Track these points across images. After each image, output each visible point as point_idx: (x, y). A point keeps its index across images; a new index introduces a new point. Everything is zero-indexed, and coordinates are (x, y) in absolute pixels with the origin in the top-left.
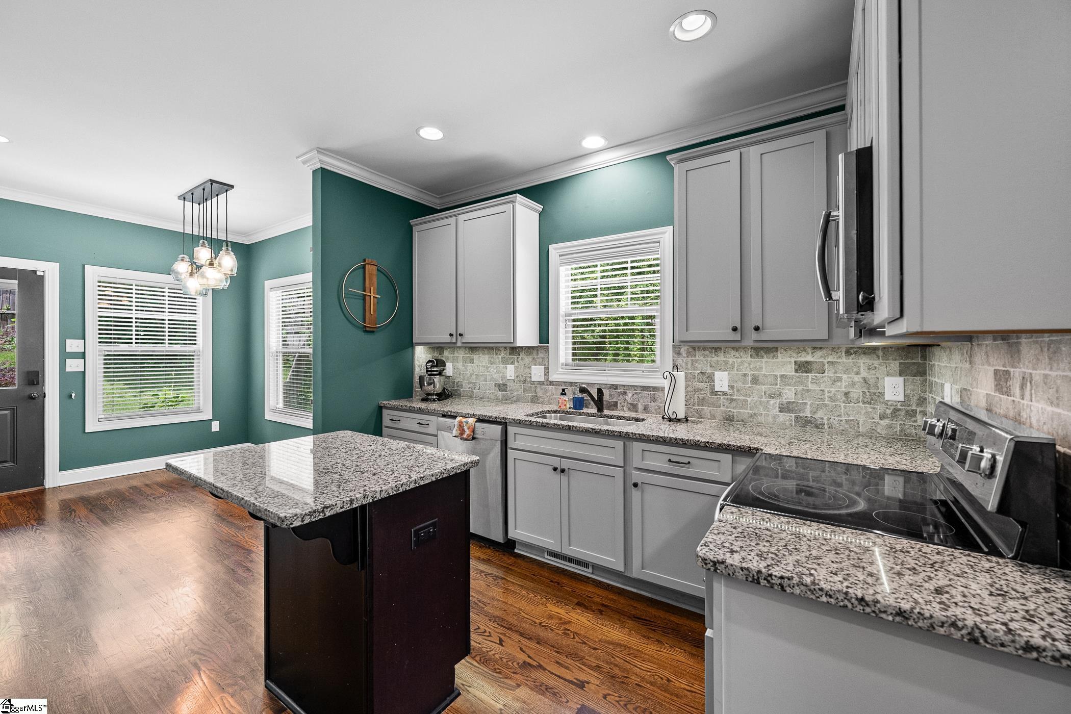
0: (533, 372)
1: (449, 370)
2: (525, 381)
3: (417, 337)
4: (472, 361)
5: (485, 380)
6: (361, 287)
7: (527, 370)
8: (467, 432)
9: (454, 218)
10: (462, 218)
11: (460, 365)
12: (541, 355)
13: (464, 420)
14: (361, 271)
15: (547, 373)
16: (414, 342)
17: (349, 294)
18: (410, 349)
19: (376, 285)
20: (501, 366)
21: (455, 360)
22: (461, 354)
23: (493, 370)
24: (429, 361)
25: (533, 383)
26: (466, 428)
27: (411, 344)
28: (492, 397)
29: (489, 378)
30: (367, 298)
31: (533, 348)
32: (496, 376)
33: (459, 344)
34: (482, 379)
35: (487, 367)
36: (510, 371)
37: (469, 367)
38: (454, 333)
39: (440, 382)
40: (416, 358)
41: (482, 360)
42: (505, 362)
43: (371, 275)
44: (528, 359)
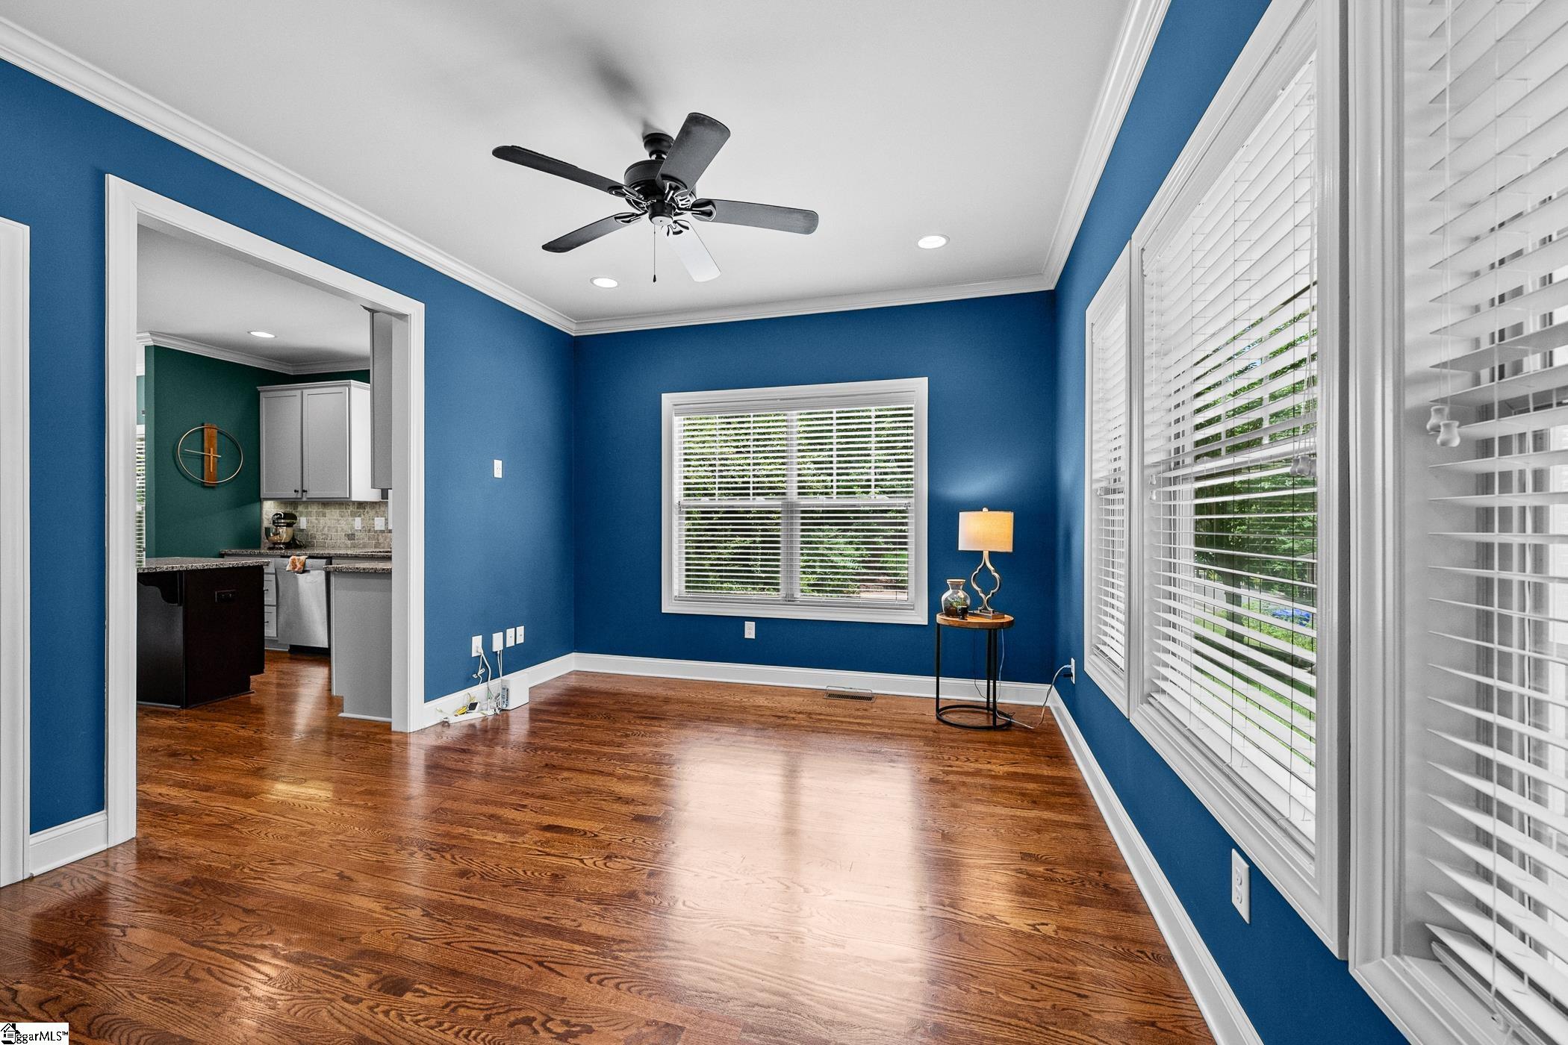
0: (376, 523)
1: (303, 522)
2: (369, 529)
3: (264, 493)
4: (324, 515)
5: (337, 531)
6: (200, 447)
7: (371, 521)
8: (299, 566)
9: (299, 391)
10: (306, 392)
11: (313, 519)
12: (382, 509)
13: (297, 558)
14: (200, 433)
15: (387, 524)
16: (262, 497)
17: (185, 455)
18: (258, 504)
19: (216, 445)
20: (350, 518)
21: (308, 514)
22: (314, 509)
23: (343, 522)
24: (277, 514)
25: (376, 532)
26: (297, 564)
27: (258, 499)
28: (343, 545)
29: (339, 529)
30: (205, 457)
31: (376, 503)
32: (346, 527)
33: (304, 499)
34: (334, 530)
35: (338, 520)
36: (358, 523)
37: (322, 520)
38: (299, 488)
39: (287, 532)
40: (264, 512)
41: (333, 514)
42: (354, 515)
43: (211, 437)
44: (372, 513)
